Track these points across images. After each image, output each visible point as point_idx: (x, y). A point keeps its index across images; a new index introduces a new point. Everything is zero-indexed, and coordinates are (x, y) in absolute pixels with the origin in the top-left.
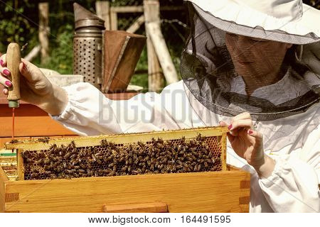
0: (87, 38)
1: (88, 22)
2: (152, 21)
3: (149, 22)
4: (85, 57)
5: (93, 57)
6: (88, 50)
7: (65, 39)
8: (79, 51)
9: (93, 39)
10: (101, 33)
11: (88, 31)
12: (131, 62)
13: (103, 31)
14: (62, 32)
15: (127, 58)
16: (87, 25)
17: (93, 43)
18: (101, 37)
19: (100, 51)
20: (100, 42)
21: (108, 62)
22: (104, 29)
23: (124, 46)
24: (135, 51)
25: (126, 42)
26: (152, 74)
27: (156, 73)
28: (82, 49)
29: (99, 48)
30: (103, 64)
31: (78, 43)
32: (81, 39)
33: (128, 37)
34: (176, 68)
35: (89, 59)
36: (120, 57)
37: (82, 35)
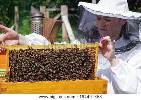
0: (37, 21)
1: (37, 15)
2: (64, 15)
3: (63, 15)
4: (36, 30)
5: (39, 30)
6: (37, 27)
7: (26, 22)
8: (33, 27)
9: (39, 22)
10: (43, 19)
11: (37, 18)
12: (56, 32)
13: (44, 18)
14: (25, 19)
15: (54, 30)
16: (37, 16)
17: (39, 24)
18: (43, 21)
19: (43, 27)
20: (43, 23)
21: (46, 32)
22: (44, 17)
23: (53, 25)
24: (58, 27)
25: (54, 24)
26: (64, 38)
27: (66, 38)
28: (34, 26)
29: (42, 26)
30: (43, 33)
31: (33, 23)
32: (34, 22)
33: (55, 21)
34: (75, 35)
35: (37, 31)
36: (51, 30)
37: (35, 20)
